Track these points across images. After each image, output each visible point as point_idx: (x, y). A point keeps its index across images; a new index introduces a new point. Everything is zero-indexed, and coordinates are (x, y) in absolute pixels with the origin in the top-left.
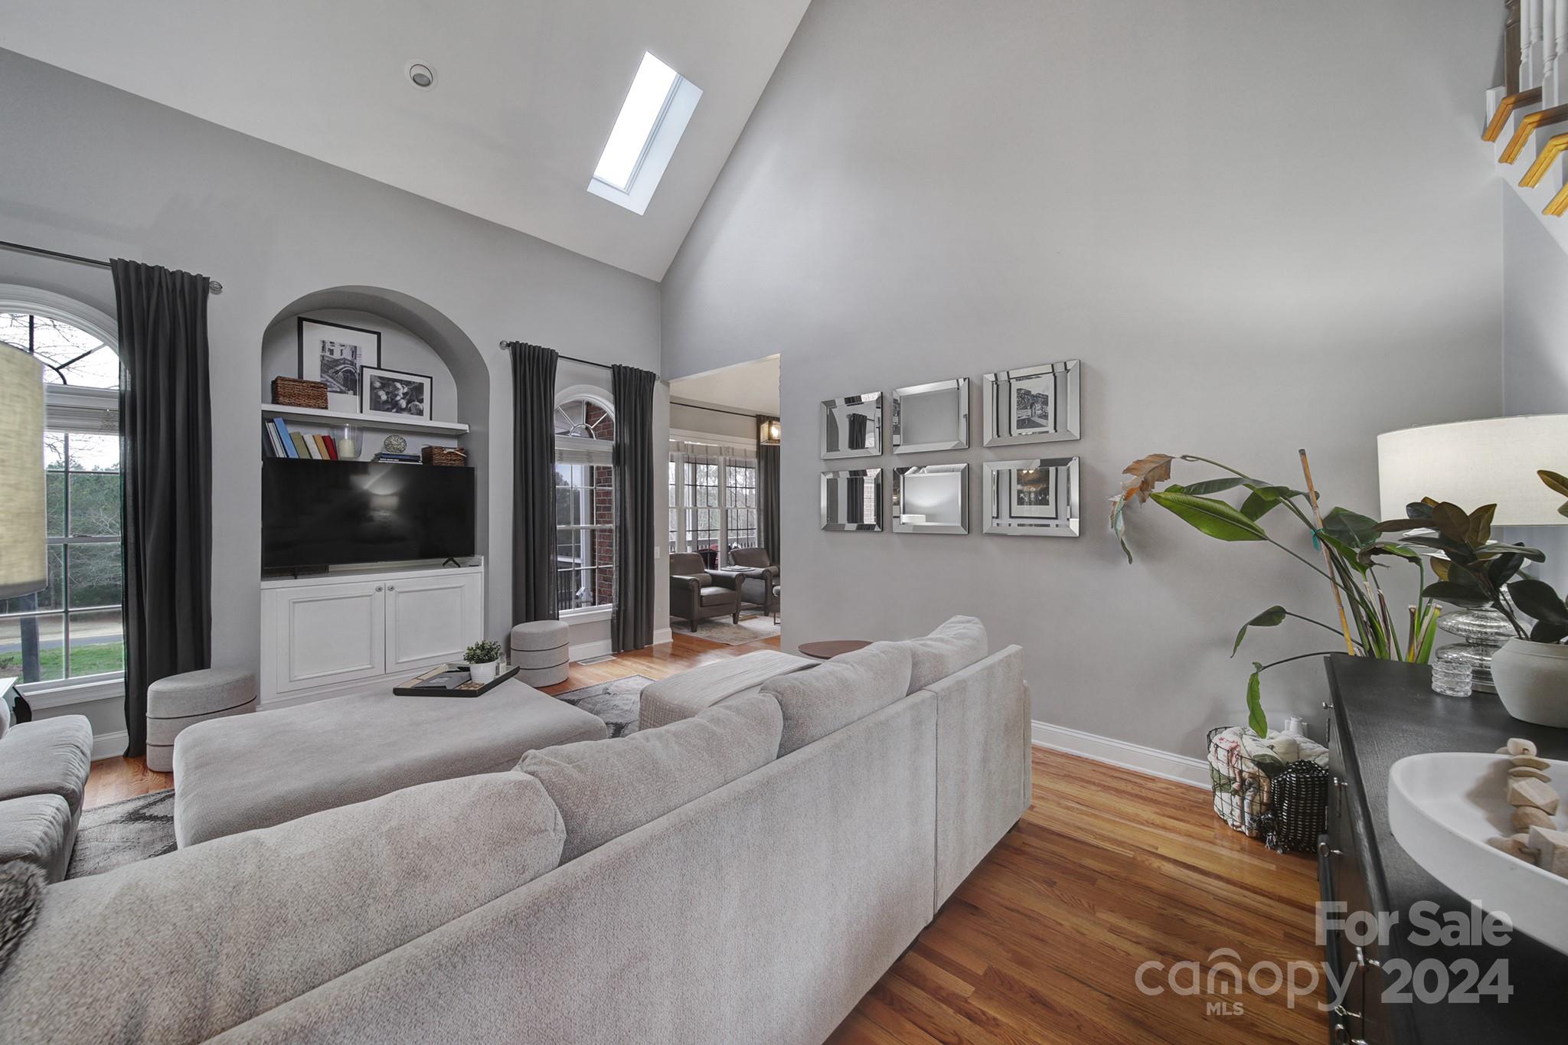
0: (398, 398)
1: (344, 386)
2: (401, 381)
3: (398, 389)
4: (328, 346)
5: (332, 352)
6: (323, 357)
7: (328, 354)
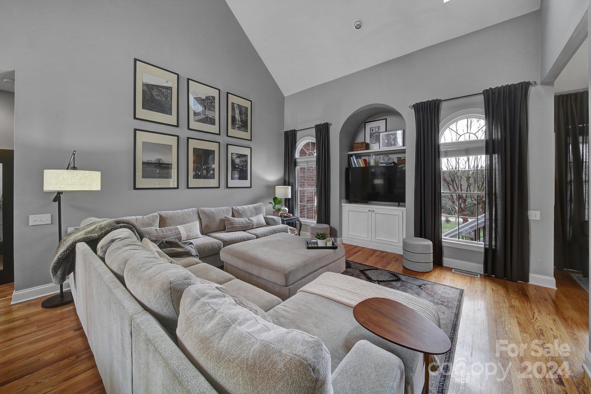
0: (391, 141)
1: (376, 141)
2: (391, 134)
3: (391, 137)
4: (372, 129)
5: (373, 130)
6: (370, 133)
7: (372, 131)
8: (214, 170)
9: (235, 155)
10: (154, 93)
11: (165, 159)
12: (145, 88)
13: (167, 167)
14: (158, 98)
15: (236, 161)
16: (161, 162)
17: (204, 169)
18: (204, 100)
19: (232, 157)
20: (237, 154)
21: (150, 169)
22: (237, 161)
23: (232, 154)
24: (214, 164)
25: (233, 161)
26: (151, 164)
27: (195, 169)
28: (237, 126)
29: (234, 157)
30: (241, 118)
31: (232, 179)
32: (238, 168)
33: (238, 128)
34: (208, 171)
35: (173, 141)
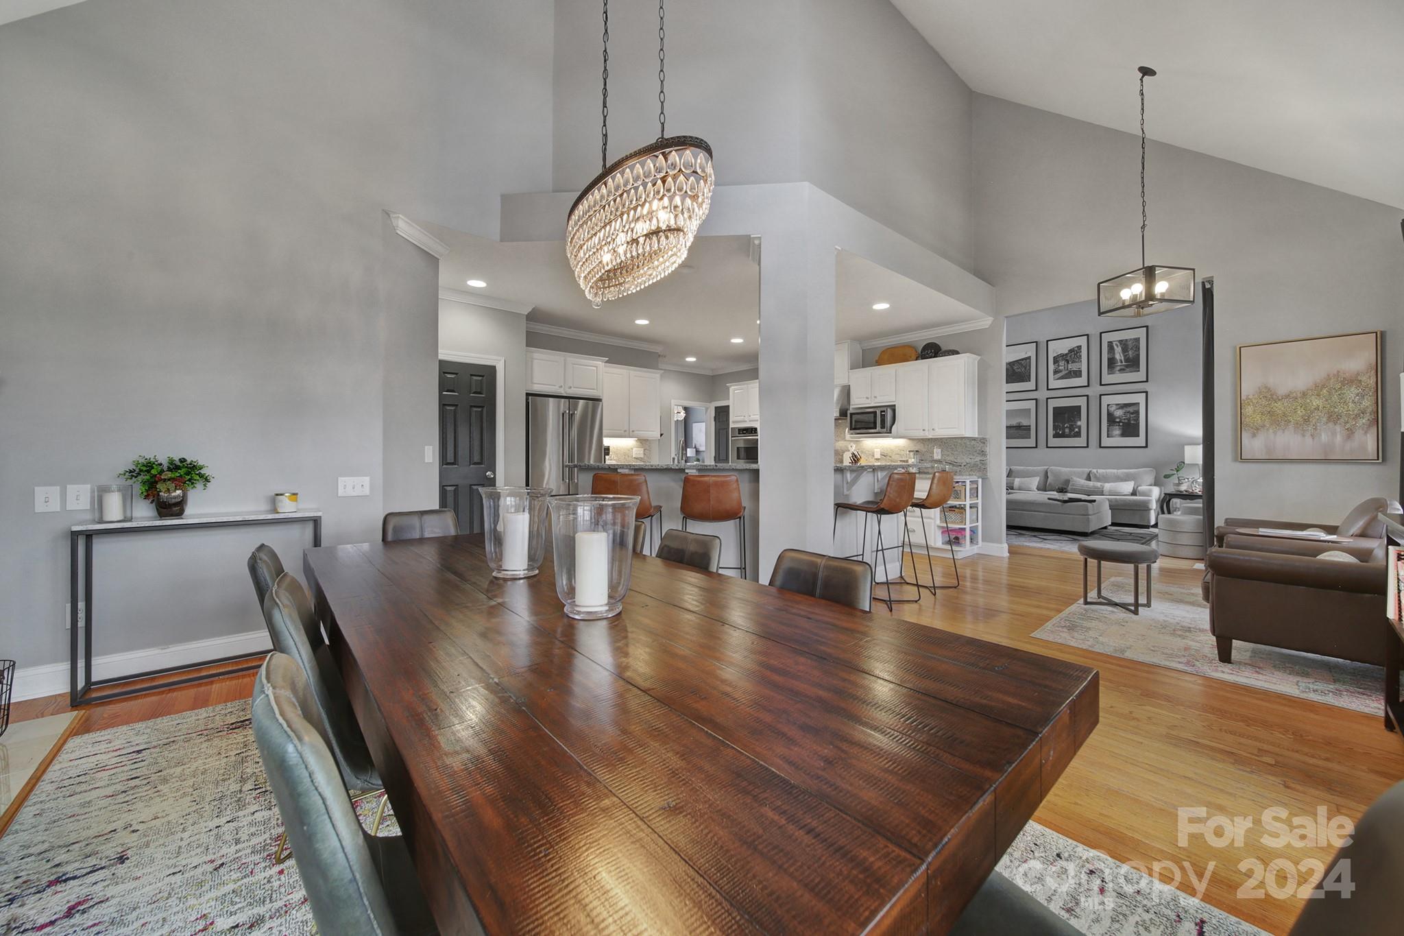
8: (1079, 427)
9: (1114, 406)
10: (1015, 368)
11: (1025, 422)
12: (1008, 366)
13: (1028, 428)
14: (1019, 370)
15: (1115, 413)
16: (1021, 425)
17: (1067, 427)
18: (1066, 354)
19: (1108, 410)
20: (1117, 405)
21: (1012, 431)
22: (1119, 413)
23: (1108, 405)
24: (1080, 420)
25: (1110, 415)
26: (1013, 427)
27: (1055, 428)
28: (1118, 368)
29: (1112, 409)
30: (1125, 356)
31: (1108, 437)
32: (1119, 422)
33: (1120, 370)
34: (1071, 428)
35: (1031, 405)
